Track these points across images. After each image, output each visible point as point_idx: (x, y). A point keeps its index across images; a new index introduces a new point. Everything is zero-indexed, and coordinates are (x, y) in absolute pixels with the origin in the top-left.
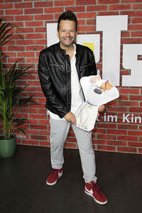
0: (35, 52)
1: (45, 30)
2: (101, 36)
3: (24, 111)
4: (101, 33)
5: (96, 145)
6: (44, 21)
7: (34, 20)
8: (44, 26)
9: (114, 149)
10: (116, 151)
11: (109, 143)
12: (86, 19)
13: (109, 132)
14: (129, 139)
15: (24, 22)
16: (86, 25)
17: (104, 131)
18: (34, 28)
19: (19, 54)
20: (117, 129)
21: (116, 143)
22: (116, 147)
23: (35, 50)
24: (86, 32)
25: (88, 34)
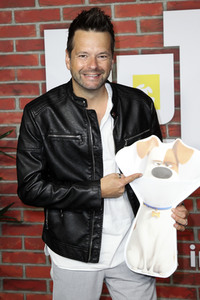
0: (17, 98)
1: (40, 45)
6: (38, 25)
7: (13, 23)
8: (38, 37)
12: (138, 19)
16: (139, 33)
17: (192, 293)
18: (14, 40)
23: (17, 93)
24: (140, 50)
25: (144, 53)
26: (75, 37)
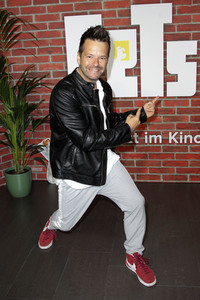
0: (50, 56)
1: (62, 25)
2: (138, 32)
3: (39, 135)
4: (137, 28)
5: (135, 174)
6: (60, 13)
7: (47, 13)
8: (61, 20)
9: (159, 177)
10: (162, 180)
11: (152, 170)
12: (117, 10)
13: (151, 156)
14: (177, 164)
15: (33, 15)
16: (117, 17)
17: (145, 156)
18: (47, 23)
19: (28, 60)
20: (162, 152)
21: (161, 171)
22: (161, 175)
23: (50, 53)
24: (118, 27)
25: (120, 29)
26: (85, 44)
